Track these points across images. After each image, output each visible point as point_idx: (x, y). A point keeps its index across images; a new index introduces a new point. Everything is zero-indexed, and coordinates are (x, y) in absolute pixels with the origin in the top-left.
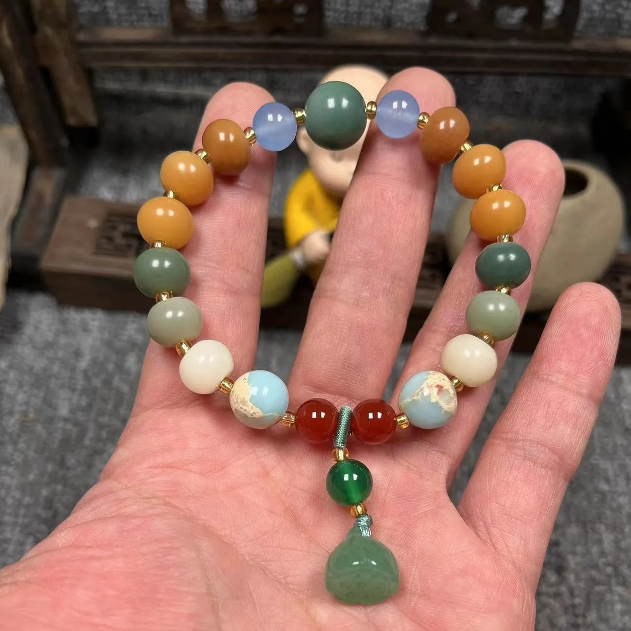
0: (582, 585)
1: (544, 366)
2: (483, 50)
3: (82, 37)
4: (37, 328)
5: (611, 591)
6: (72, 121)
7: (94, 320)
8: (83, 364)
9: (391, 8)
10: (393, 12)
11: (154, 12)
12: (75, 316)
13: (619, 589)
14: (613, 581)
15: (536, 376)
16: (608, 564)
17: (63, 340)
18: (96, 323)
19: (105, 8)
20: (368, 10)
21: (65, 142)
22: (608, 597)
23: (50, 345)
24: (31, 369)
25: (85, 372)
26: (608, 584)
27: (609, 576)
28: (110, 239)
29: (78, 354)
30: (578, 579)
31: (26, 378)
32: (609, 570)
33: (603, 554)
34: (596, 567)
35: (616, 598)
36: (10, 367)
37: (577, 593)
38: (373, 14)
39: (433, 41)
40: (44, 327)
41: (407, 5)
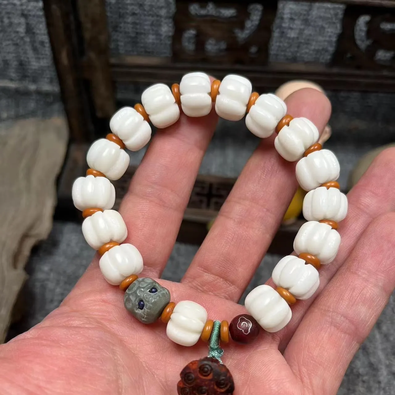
1: (355, 263)
2: (365, 77)
4: (68, 245)
6: (100, 115)
9: (297, 52)
10: (298, 55)
11: (148, 50)
15: (349, 270)
19: (118, 45)
20: (283, 53)
23: (77, 256)
24: (65, 272)
31: (62, 278)
36: (51, 270)
38: (285, 56)
39: (335, 70)
40: (73, 244)
41: (307, 51)
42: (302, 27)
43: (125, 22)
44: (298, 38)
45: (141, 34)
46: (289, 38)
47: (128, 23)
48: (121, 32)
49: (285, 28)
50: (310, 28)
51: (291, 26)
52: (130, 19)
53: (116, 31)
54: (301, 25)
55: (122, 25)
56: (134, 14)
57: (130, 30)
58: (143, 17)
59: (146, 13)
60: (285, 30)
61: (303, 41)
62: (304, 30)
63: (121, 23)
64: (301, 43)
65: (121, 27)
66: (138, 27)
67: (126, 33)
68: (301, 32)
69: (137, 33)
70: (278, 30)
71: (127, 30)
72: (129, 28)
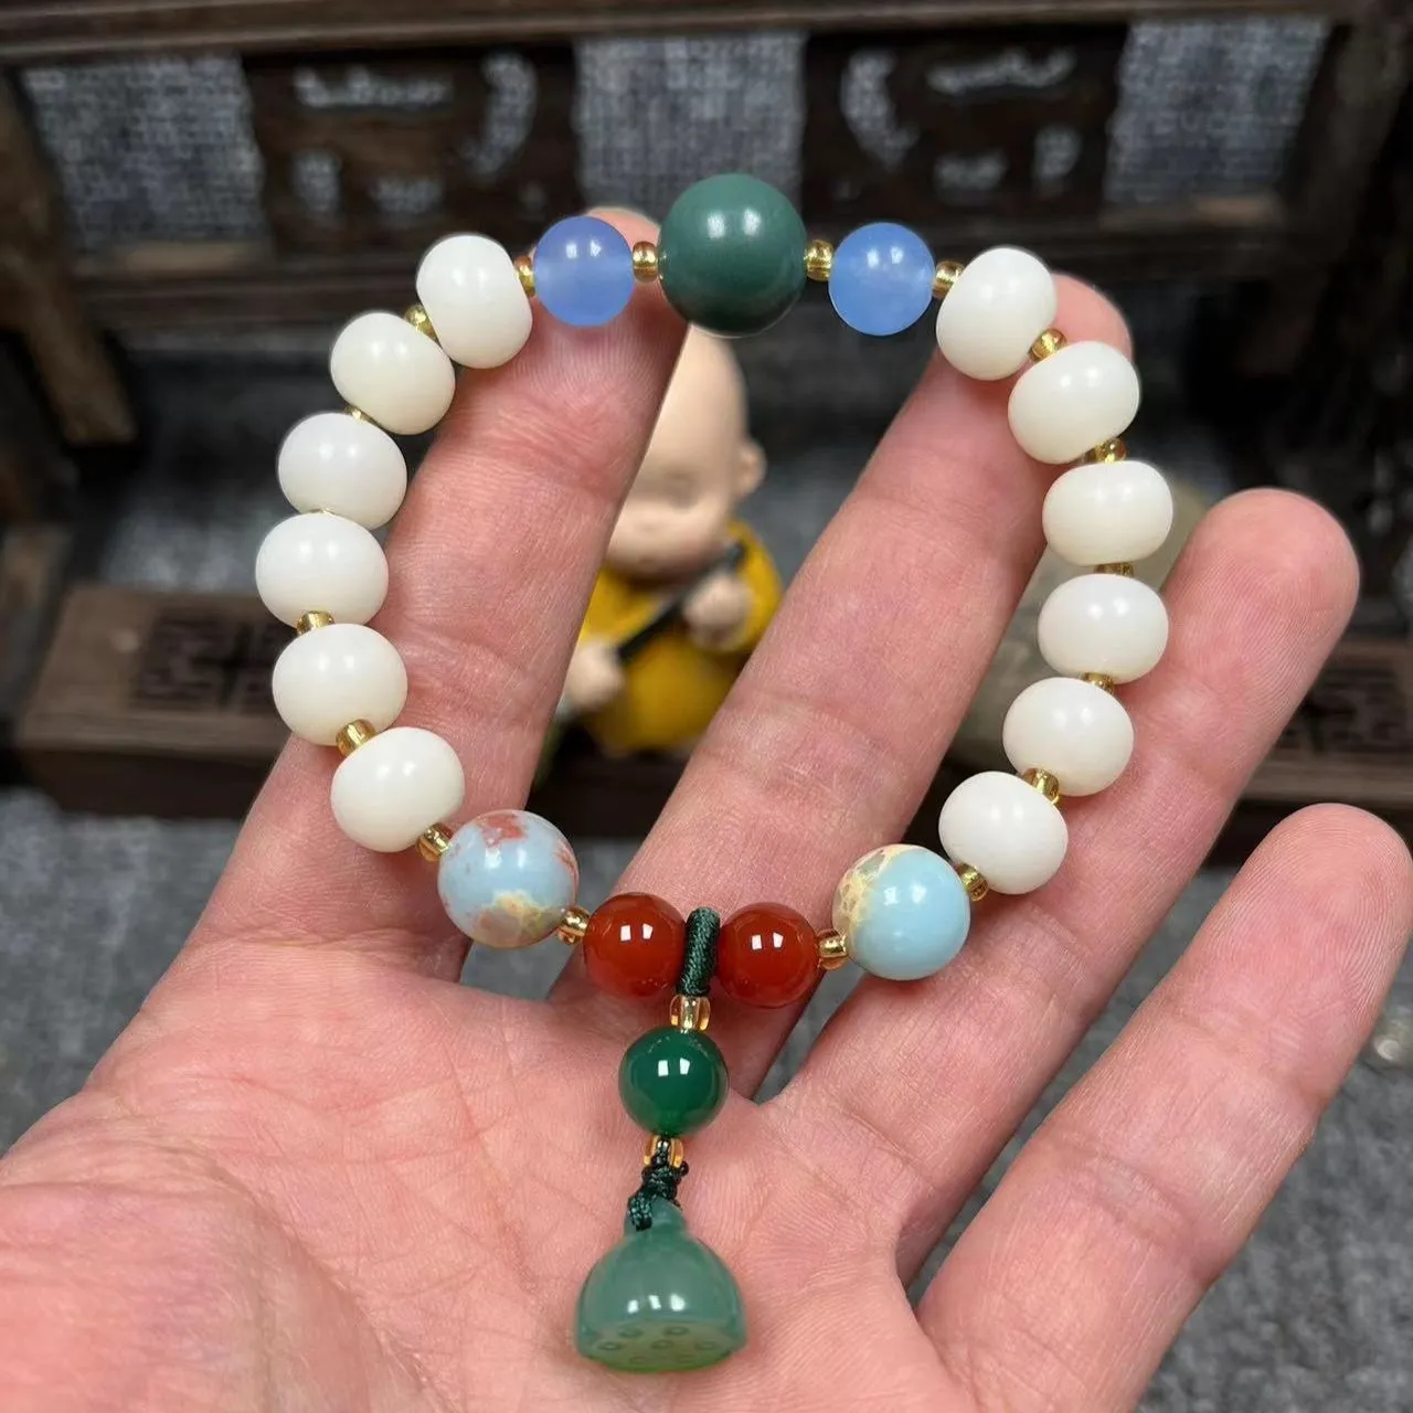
0: (1211, 1368)
3: (87, 268)
5: (1273, 1377)
6: (79, 432)
7: (137, 842)
8: (114, 939)
12: (95, 835)
13: (1294, 1373)
14: (1279, 1355)
16: (1266, 1318)
17: (71, 890)
18: (143, 848)
19: (143, 191)
21: (68, 473)
22: (1269, 1389)
23: (43, 902)
25: (120, 959)
26: (1267, 1363)
27: (1267, 1345)
28: (165, 674)
29: (102, 918)
30: (1201, 1355)
32: (1269, 1330)
33: (1253, 1295)
34: (1239, 1325)
35: (1287, 1395)
37: (1200, 1387)
40: (29, 863)
41: (768, 157)
42: (735, 84)
43: (150, 119)
44: (727, 121)
45: (210, 148)
46: (700, 123)
47: (163, 120)
48: (144, 148)
49: (677, 93)
50: (762, 84)
51: (696, 84)
52: (165, 107)
53: (128, 148)
54: (730, 77)
55: (143, 127)
56: (175, 91)
57: (175, 139)
58: (203, 97)
59: (210, 84)
60: (681, 100)
61: (745, 129)
62: (742, 91)
63: (136, 120)
64: (742, 134)
65: (140, 135)
66: (195, 128)
67: (160, 149)
68: (734, 99)
69: (197, 149)
70: (655, 102)
71: (160, 140)
72: (169, 133)
